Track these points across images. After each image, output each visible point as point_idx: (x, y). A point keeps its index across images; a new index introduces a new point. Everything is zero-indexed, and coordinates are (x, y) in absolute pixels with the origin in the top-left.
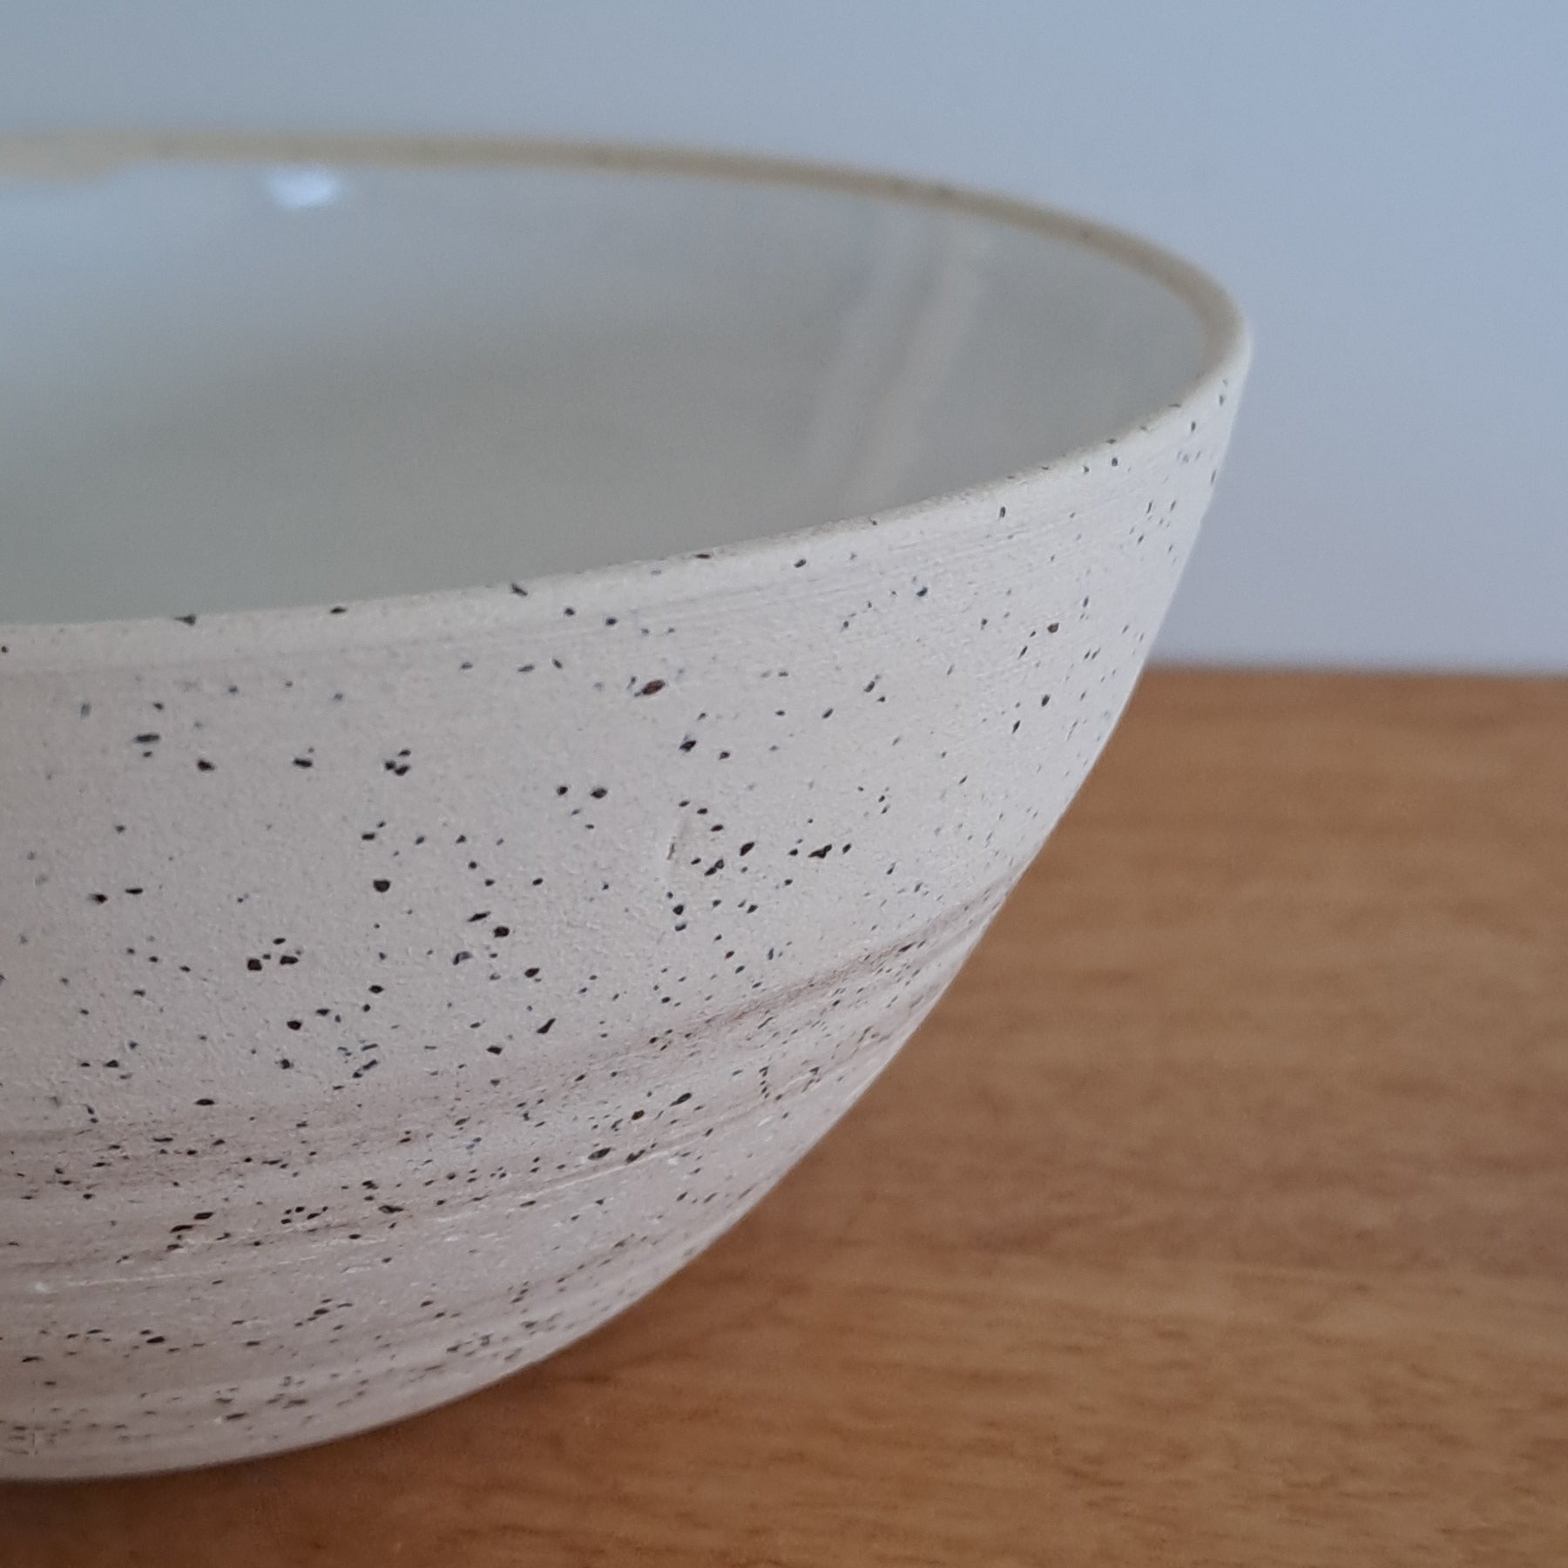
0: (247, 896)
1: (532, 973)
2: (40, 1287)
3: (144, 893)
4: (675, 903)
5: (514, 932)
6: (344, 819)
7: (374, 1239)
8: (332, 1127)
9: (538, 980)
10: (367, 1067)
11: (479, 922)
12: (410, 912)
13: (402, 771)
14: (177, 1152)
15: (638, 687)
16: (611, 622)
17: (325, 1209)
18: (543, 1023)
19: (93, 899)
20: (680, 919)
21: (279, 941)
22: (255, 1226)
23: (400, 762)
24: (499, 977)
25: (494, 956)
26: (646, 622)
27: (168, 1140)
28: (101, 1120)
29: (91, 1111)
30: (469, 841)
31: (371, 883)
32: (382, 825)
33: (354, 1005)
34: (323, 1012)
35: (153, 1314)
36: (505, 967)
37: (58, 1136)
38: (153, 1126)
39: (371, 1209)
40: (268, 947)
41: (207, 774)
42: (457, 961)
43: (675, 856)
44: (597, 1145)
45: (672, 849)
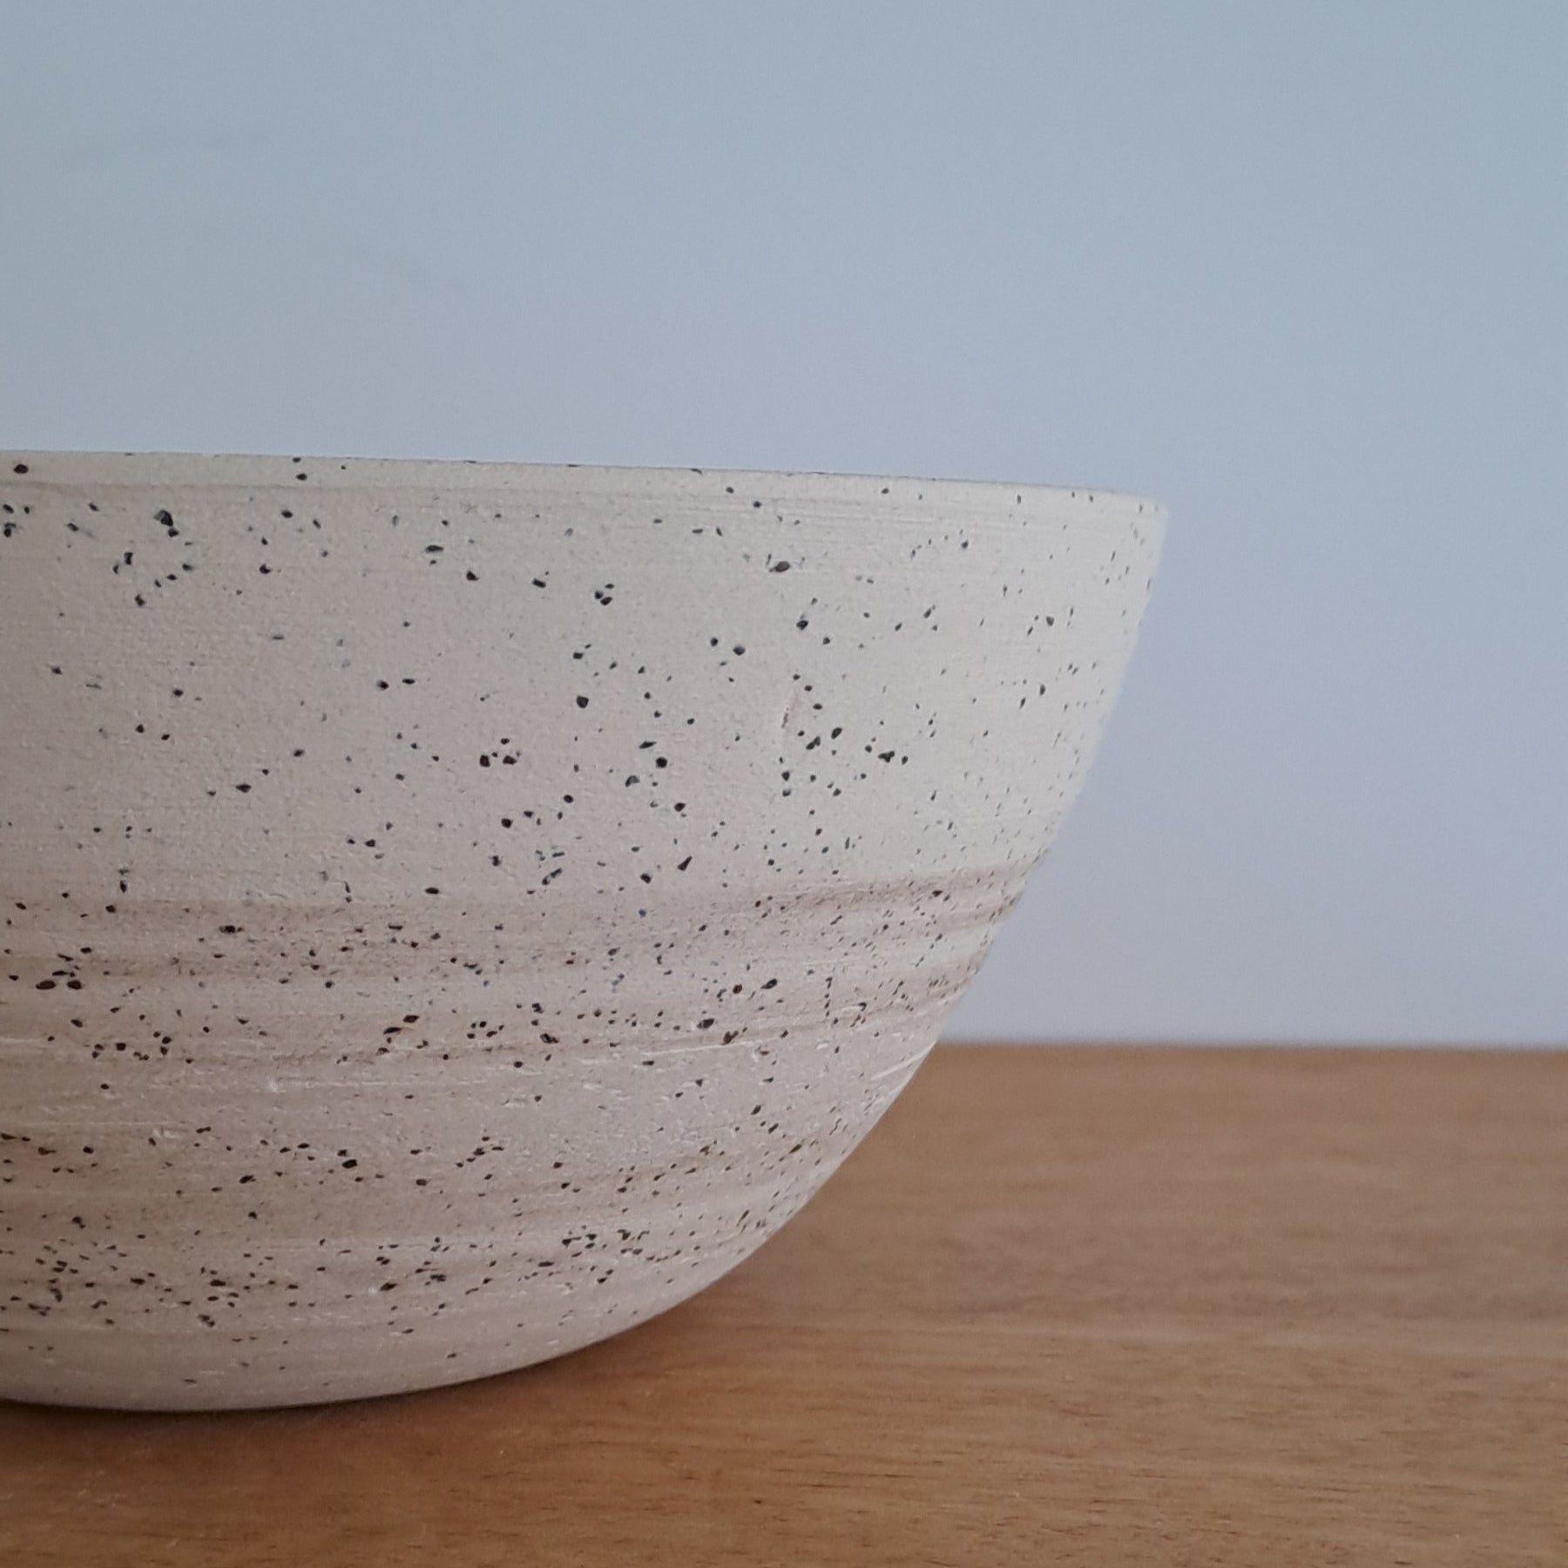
0: (488, 696)
1: (680, 807)
2: (273, 1087)
3: (416, 684)
4: (784, 768)
5: (671, 765)
6: (564, 636)
7: (532, 1070)
8: (520, 934)
9: (684, 816)
10: (554, 875)
11: (646, 750)
12: (600, 730)
13: (606, 602)
14: (403, 942)
15: (773, 564)
16: (757, 505)
17: (501, 1028)
18: (683, 860)
19: (378, 685)
20: (787, 785)
21: (505, 741)
22: (447, 1037)
23: (607, 593)
24: (656, 805)
25: (655, 784)
26: (783, 511)
27: (399, 928)
28: (355, 901)
29: (348, 890)
30: (647, 672)
31: (575, 698)
32: (588, 646)
33: (552, 810)
34: (529, 814)
35: (354, 1128)
36: (663, 797)
37: (319, 913)
38: (390, 910)
39: (535, 1035)
40: (496, 746)
41: (472, 583)
42: (628, 783)
43: (787, 725)
44: (704, 1012)
45: (786, 720)
